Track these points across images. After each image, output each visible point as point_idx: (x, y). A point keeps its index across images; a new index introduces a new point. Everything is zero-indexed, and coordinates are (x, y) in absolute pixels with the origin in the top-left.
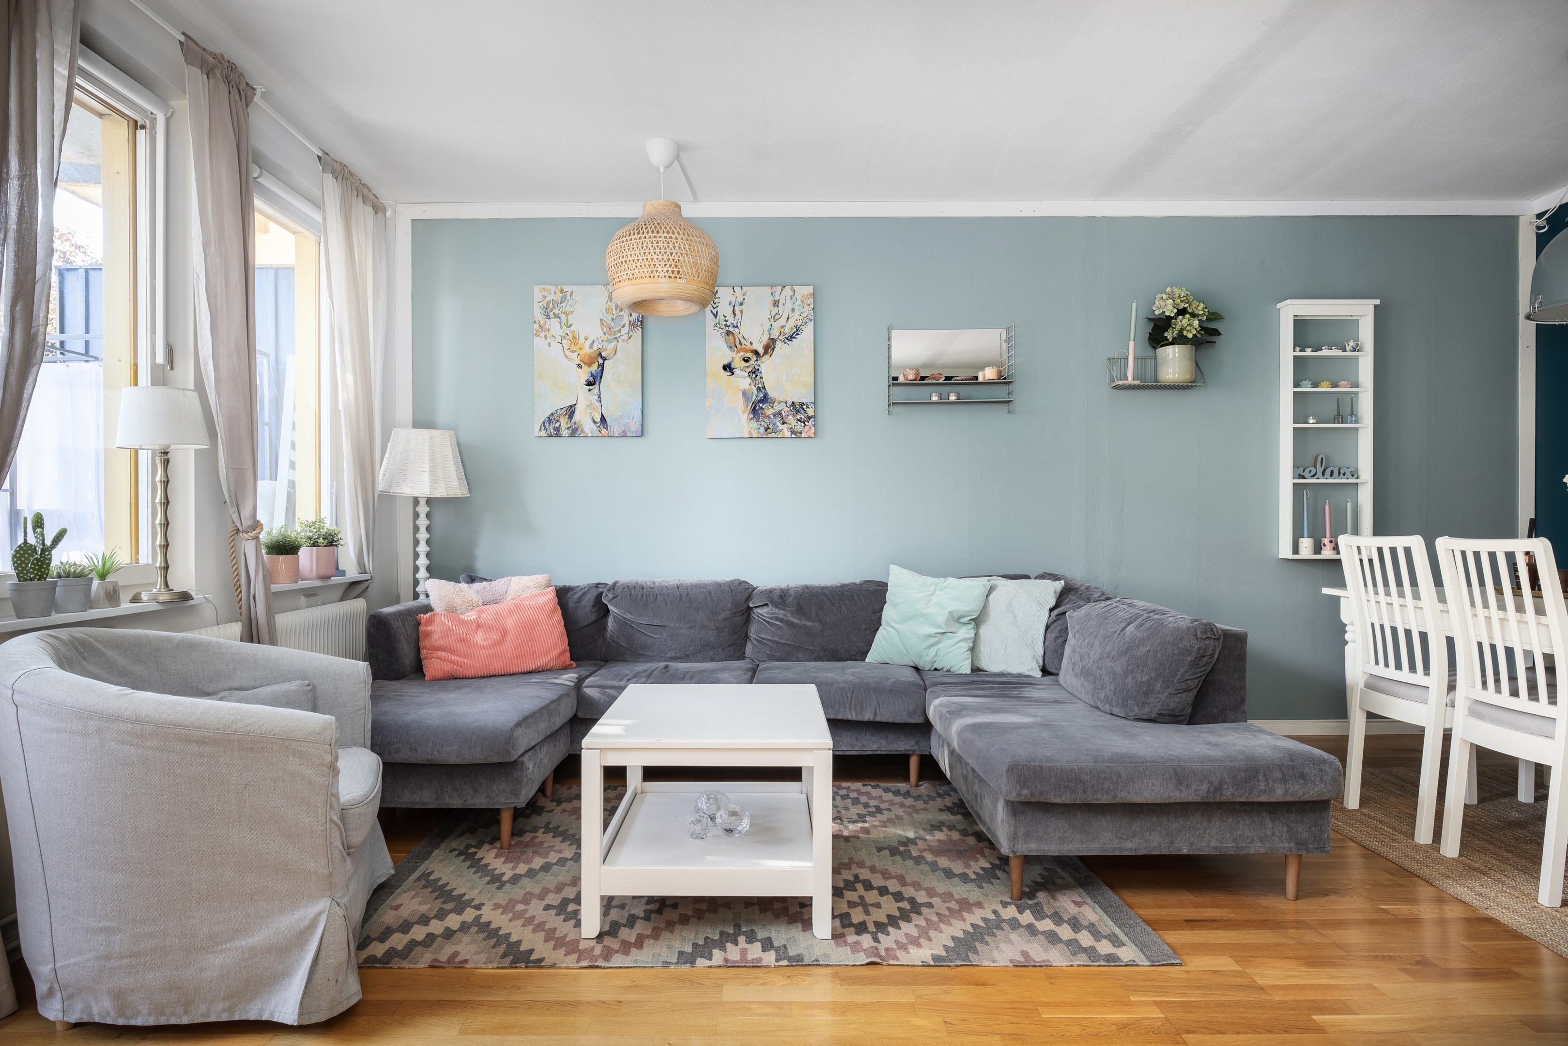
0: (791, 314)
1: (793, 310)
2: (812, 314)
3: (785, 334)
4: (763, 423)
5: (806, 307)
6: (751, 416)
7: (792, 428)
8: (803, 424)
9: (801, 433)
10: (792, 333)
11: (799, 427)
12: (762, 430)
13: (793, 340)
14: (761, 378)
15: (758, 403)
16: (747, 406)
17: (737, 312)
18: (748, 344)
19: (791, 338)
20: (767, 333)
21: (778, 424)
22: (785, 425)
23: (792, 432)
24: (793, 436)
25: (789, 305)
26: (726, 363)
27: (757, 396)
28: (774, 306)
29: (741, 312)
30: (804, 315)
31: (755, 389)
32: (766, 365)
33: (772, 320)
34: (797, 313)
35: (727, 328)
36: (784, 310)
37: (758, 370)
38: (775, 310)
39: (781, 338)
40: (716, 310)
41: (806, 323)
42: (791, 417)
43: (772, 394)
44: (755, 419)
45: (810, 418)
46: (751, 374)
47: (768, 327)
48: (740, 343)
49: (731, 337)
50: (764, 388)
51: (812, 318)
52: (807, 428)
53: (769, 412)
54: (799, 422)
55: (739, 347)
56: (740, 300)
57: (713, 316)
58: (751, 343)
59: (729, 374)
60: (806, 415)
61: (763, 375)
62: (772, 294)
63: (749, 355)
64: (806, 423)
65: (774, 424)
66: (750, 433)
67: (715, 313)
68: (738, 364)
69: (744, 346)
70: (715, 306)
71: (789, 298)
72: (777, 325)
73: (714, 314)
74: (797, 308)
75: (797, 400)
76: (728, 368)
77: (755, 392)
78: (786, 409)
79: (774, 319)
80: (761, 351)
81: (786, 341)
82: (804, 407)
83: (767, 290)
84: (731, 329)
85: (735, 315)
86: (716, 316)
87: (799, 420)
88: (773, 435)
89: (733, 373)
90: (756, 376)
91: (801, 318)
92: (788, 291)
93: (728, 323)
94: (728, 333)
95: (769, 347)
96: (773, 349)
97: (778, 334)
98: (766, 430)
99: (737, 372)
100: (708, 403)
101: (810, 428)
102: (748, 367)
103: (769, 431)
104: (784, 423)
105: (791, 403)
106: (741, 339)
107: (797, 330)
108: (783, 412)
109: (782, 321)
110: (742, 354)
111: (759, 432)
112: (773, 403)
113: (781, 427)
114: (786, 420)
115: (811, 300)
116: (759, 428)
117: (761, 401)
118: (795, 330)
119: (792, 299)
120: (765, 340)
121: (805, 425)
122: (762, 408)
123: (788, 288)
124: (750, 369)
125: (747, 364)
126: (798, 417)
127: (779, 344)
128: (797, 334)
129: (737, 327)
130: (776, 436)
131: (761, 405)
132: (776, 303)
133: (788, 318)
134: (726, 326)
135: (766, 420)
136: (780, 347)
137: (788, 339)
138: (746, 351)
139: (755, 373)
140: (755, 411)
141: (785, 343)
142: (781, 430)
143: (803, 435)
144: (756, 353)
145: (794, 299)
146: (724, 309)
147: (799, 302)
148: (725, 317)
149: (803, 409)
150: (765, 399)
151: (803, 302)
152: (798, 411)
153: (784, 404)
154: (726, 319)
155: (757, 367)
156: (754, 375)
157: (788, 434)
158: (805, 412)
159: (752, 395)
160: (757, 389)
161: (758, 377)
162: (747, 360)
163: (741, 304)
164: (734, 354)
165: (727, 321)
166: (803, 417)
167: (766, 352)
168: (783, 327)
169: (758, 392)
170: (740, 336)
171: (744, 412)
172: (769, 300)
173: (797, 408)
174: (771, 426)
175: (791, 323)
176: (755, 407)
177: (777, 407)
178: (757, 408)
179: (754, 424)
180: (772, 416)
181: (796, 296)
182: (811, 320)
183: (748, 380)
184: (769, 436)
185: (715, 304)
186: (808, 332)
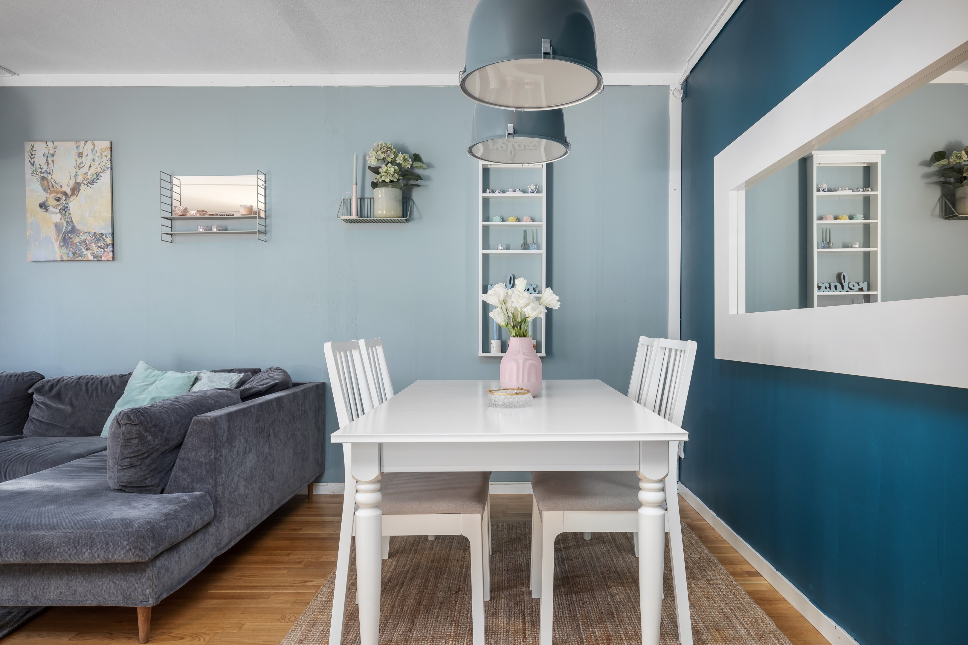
0: (92, 164)
1: (94, 160)
2: (109, 164)
3: (87, 179)
4: (71, 249)
5: (104, 158)
6: (62, 244)
7: (94, 253)
8: (103, 250)
9: (101, 257)
10: (93, 178)
11: (100, 252)
12: (71, 255)
13: (94, 184)
14: (70, 214)
15: (67, 233)
16: (59, 236)
17: (50, 161)
18: (59, 187)
19: (92, 182)
20: (74, 178)
21: (83, 250)
22: (89, 251)
23: (94, 257)
24: (95, 259)
25: (90, 156)
26: (42, 201)
27: (66, 228)
28: (79, 157)
29: (53, 161)
30: (103, 164)
31: (64, 223)
32: (74, 205)
33: (77, 168)
34: (97, 162)
35: (42, 175)
36: (87, 160)
37: (67, 207)
38: (79, 161)
39: (85, 182)
40: (33, 160)
41: (104, 170)
42: (93, 244)
43: (78, 226)
44: (65, 246)
45: (108, 245)
46: (61, 210)
47: (74, 173)
48: (53, 186)
49: (45, 182)
50: (72, 221)
51: (109, 166)
52: (106, 253)
53: (77, 240)
54: (100, 249)
55: (52, 189)
56: (52, 152)
57: (30, 165)
58: (61, 187)
59: (44, 210)
60: (105, 243)
61: (71, 212)
62: (77, 148)
63: (59, 195)
64: (106, 249)
65: (80, 250)
66: (62, 257)
67: (32, 162)
68: (52, 202)
69: (55, 189)
70: (32, 157)
71: (90, 151)
72: (81, 172)
73: (31, 164)
74: (97, 159)
75: (97, 231)
76: (44, 206)
77: (65, 225)
78: (89, 238)
79: (79, 167)
80: (69, 192)
81: (89, 184)
82: (104, 237)
83: (72, 145)
84: (45, 175)
85: (48, 163)
86: (33, 165)
87: (99, 247)
88: (80, 258)
89: (47, 210)
90: (66, 212)
91: (100, 166)
92: (89, 145)
93: (43, 171)
94: (43, 178)
95: (76, 189)
96: (79, 191)
97: (82, 179)
98: (74, 255)
99: (51, 209)
100: (28, 233)
101: (108, 254)
102: (59, 205)
103: (76, 255)
104: (88, 249)
105: (93, 234)
106: (53, 183)
107: (97, 176)
108: (87, 241)
109: (85, 169)
110: (54, 194)
111: (68, 257)
112: (79, 234)
113: (85, 252)
114: (89, 247)
115: (108, 152)
116: (68, 254)
117: (69, 232)
118: (95, 176)
119: (92, 152)
120: (72, 183)
121: (104, 251)
122: (70, 238)
123: (89, 143)
124: (60, 207)
125: (58, 203)
126: (99, 245)
127: (83, 187)
128: (98, 179)
129: (50, 173)
130: (82, 259)
131: (70, 235)
132: (80, 155)
133: (90, 167)
134: (41, 172)
135: (74, 247)
136: (84, 190)
137: (90, 183)
138: (57, 192)
139: (65, 210)
140: (65, 241)
141: (88, 186)
142: (86, 255)
143: (103, 259)
144: (65, 194)
145: (94, 151)
146: (40, 160)
147: (98, 154)
148: (40, 165)
149: (103, 238)
150: (73, 230)
151: (101, 154)
152: (98, 240)
153: (87, 234)
154: (41, 167)
155: (66, 205)
156: (64, 212)
157: (91, 258)
158: (104, 240)
159: (63, 228)
160: (66, 223)
161: (67, 213)
162: (58, 200)
163: (53, 155)
164: (47, 195)
165: (41, 169)
166: (103, 245)
167: (73, 194)
168: (86, 174)
169: (67, 225)
170: (52, 181)
171: (56, 241)
172: (75, 152)
173: (98, 237)
174: (77, 252)
175: (92, 171)
176: (65, 236)
177: (83, 237)
178: (67, 237)
179: (65, 250)
180: (78, 244)
181: (96, 149)
182: (108, 168)
183: (59, 216)
184: (76, 259)
185: (32, 155)
186: (106, 177)
